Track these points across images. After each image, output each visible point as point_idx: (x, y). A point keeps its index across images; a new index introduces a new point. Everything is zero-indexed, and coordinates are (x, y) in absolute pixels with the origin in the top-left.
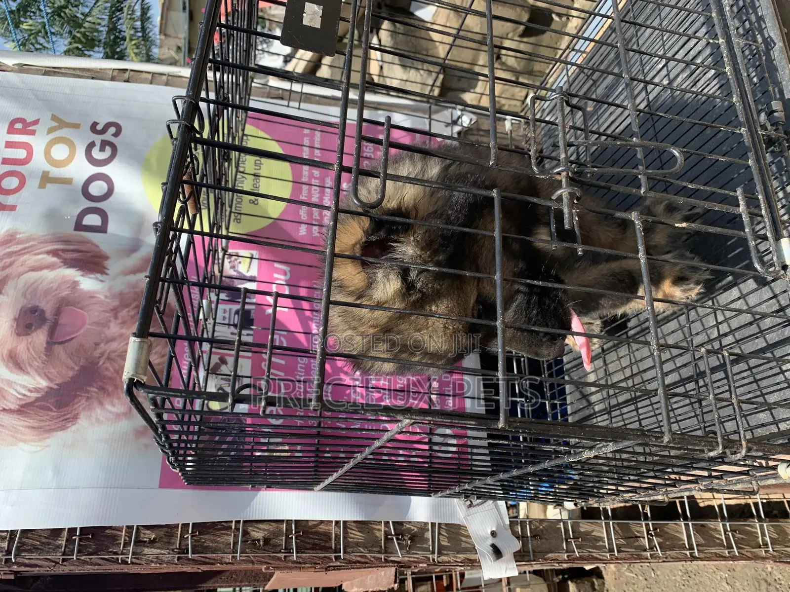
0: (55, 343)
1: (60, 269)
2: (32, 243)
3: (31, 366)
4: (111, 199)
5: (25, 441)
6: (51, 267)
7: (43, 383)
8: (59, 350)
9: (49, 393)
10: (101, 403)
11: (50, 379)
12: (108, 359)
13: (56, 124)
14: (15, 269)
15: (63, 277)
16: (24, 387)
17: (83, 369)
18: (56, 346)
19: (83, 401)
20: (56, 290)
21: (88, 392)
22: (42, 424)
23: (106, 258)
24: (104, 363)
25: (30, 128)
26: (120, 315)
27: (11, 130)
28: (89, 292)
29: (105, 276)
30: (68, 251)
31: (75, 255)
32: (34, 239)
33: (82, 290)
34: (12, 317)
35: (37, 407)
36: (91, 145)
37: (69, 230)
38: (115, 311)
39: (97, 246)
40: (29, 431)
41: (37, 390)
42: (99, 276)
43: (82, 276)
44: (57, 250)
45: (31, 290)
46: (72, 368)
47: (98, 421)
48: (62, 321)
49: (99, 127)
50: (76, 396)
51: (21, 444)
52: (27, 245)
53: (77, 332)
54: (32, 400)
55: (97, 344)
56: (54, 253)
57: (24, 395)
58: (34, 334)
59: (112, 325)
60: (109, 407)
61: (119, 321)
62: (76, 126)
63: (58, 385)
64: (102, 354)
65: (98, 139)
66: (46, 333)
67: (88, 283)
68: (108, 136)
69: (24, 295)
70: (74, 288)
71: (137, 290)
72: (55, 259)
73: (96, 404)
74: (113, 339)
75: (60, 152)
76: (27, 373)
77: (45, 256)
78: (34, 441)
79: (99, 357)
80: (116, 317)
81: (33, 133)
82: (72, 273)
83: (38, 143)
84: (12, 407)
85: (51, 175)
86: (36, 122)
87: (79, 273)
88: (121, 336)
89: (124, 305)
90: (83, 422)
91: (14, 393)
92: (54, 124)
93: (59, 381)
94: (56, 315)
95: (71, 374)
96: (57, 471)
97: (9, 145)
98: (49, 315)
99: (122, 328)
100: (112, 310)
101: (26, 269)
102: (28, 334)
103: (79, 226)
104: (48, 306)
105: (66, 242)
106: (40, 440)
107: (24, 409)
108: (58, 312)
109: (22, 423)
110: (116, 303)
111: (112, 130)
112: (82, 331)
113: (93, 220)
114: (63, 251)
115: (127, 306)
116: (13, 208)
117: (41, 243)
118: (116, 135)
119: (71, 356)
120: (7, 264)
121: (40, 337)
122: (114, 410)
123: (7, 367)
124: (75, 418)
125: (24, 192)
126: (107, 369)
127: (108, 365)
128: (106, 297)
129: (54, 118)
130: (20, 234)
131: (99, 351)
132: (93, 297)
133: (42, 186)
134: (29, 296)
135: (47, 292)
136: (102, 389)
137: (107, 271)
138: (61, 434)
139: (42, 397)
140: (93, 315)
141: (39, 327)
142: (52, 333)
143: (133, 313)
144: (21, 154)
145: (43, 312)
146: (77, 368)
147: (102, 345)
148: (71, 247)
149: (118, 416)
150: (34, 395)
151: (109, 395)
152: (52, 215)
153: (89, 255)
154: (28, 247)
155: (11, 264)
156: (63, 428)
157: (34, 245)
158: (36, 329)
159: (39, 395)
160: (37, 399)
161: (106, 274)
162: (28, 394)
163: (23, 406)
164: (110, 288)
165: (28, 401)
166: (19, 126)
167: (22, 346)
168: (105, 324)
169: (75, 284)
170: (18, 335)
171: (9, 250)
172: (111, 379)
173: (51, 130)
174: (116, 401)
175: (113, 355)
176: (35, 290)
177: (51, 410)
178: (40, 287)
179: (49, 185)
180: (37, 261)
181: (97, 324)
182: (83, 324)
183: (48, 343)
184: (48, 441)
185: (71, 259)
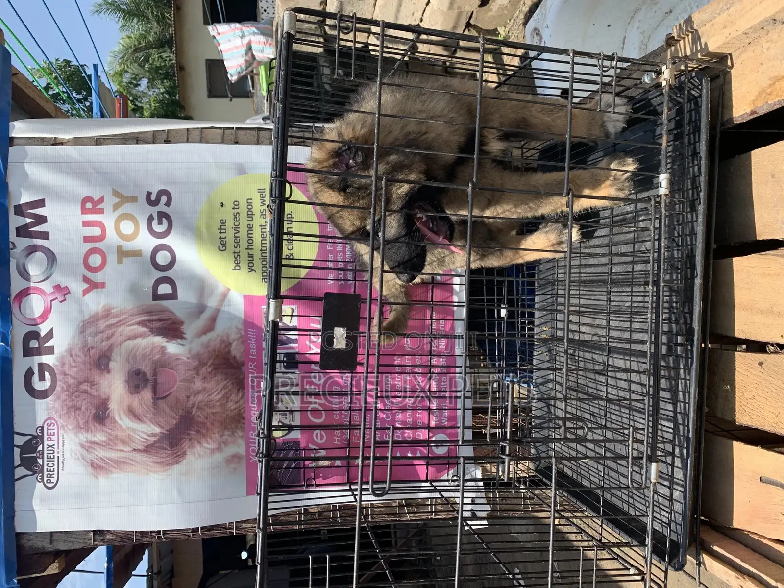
0: (159, 399)
1: (150, 337)
2: (124, 316)
3: (146, 417)
4: (175, 267)
5: (155, 472)
6: (142, 335)
7: (157, 430)
8: (162, 403)
9: (162, 437)
10: (199, 443)
11: (161, 427)
12: (199, 408)
13: (119, 200)
14: (117, 339)
15: (153, 344)
16: (144, 433)
17: (182, 417)
18: (160, 401)
19: (187, 441)
20: (150, 355)
21: (189, 434)
22: (162, 460)
23: (182, 323)
24: (196, 412)
25: (98, 207)
26: (201, 372)
27: (84, 211)
28: (174, 355)
29: (184, 340)
30: (153, 321)
31: (159, 324)
32: (125, 313)
33: (168, 353)
34: (123, 379)
35: (157, 447)
36: (150, 219)
37: (149, 301)
38: (197, 369)
39: (173, 313)
40: (156, 464)
41: (154, 435)
42: (179, 340)
43: (167, 342)
44: (144, 321)
45: (131, 356)
46: (174, 418)
47: (200, 455)
48: (159, 381)
49: (153, 198)
50: (181, 439)
51: (152, 474)
52: (121, 318)
53: (173, 388)
54: (152, 442)
55: (188, 397)
56: (142, 323)
57: (146, 439)
58: (142, 393)
59: (196, 380)
60: (205, 445)
61: (201, 377)
62: (134, 199)
63: (167, 430)
64: (194, 405)
65: (154, 211)
66: (150, 391)
67: (173, 348)
68: (162, 207)
69: (128, 360)
70: (163, 352)
71: (210, 349)
72: (144, 329)
73: (196, 443)
74: (199, 392)
75: (127, 227)
76: (145, 423)
77: (136, 327)
78: (159, 472)
79: (192, 407)
80: (198, 374)
81: (101, 212)
82: (159, 340)
83: (108, 219)
84: (140, 447)
85: (124, 249)
86: (101, 200)
87: (164, 340)
88: (204, 389)
89: (202, 364)
90: (190, 457)
91: (138, 437)
92: (117, 200)
93: (167, 427)
94: (154, 376)
95: (174, 422)
96: (180, 491)
97: (86, 224)
98: (149, 376)
99: (204, 382)
100: (194, 369)
101: (124, 338)
102: (138, 393)
103: (156, 297)
104: (147, 368)
105: (149, 313)
106: (164, 471)
107: (148, 449)
108: (155, 374)
109: (149, 459)
110: (196, 363)
111: (164, 199)
112: (175, 388)
113: (164, 289)
114: (150, 321)
115: (205, 364)
116: (102, 285)
117: (131, 315)
118: (168, 204)
119: (172, 408)
120: (110, 334)
121: (147, 394)
122: (208, 446)
123: (129, 418)
124: (184, 454)
125: (107, 268)
126: (199, 416)
127: (199, 413)
128: (188, 358)
129: (116, 193)
130: (114, 308)
131: (191, 402)
132: (179, 359)
133: (120, 261)
134: (131, 361)
135: (144, 356)
136: (198, 432)
137: (184, 335)
138: (177, 466)
139: (159, 440)
140: (181, 373)
141: (145, 386)
142: (155, 391)
143: (209, 370)
144: (96, 231)
145: (145, 374)
146: (177, 417)
147: (192, 398)
148: (154, 317)
149: (213, 451)
150: (153, 439)
151: (204, 436)
152: (134, 290)
153: (169, 322)
154: (123, 320)
155: (113, 335)
156: (177, 462)
157: (126, 318)
158: (143, 389)
159: (156, 439)
160: (155, 441)
161: (185, 339)
162: (149, 438)
163: (147, 447)
164: (190, 351)
165: (150, 443)
166: (89, 205)
167: (136, 402)
168: (191, 381)
169: (163, 349)
170: (131, 393)
171: (107, 323)
172: (204, 424)
173: (116, 207)
174: (209, 440)
175: (201, 405)
176: (135, 357)
177: (167, 450)
178: (138, 353)
179: (125, 260)
180: (131, 331)
181: (184, 380)
182: (176, 381)
183: (153, 399)
184: (170, 472)
185: (157, 329)
